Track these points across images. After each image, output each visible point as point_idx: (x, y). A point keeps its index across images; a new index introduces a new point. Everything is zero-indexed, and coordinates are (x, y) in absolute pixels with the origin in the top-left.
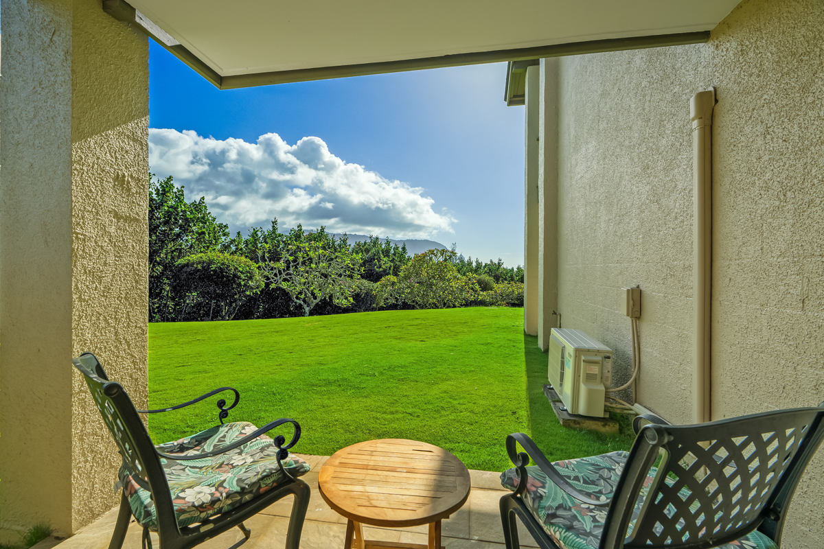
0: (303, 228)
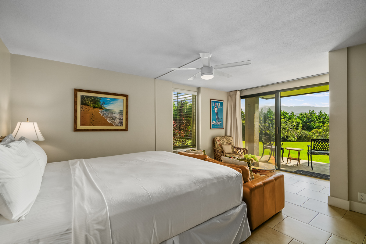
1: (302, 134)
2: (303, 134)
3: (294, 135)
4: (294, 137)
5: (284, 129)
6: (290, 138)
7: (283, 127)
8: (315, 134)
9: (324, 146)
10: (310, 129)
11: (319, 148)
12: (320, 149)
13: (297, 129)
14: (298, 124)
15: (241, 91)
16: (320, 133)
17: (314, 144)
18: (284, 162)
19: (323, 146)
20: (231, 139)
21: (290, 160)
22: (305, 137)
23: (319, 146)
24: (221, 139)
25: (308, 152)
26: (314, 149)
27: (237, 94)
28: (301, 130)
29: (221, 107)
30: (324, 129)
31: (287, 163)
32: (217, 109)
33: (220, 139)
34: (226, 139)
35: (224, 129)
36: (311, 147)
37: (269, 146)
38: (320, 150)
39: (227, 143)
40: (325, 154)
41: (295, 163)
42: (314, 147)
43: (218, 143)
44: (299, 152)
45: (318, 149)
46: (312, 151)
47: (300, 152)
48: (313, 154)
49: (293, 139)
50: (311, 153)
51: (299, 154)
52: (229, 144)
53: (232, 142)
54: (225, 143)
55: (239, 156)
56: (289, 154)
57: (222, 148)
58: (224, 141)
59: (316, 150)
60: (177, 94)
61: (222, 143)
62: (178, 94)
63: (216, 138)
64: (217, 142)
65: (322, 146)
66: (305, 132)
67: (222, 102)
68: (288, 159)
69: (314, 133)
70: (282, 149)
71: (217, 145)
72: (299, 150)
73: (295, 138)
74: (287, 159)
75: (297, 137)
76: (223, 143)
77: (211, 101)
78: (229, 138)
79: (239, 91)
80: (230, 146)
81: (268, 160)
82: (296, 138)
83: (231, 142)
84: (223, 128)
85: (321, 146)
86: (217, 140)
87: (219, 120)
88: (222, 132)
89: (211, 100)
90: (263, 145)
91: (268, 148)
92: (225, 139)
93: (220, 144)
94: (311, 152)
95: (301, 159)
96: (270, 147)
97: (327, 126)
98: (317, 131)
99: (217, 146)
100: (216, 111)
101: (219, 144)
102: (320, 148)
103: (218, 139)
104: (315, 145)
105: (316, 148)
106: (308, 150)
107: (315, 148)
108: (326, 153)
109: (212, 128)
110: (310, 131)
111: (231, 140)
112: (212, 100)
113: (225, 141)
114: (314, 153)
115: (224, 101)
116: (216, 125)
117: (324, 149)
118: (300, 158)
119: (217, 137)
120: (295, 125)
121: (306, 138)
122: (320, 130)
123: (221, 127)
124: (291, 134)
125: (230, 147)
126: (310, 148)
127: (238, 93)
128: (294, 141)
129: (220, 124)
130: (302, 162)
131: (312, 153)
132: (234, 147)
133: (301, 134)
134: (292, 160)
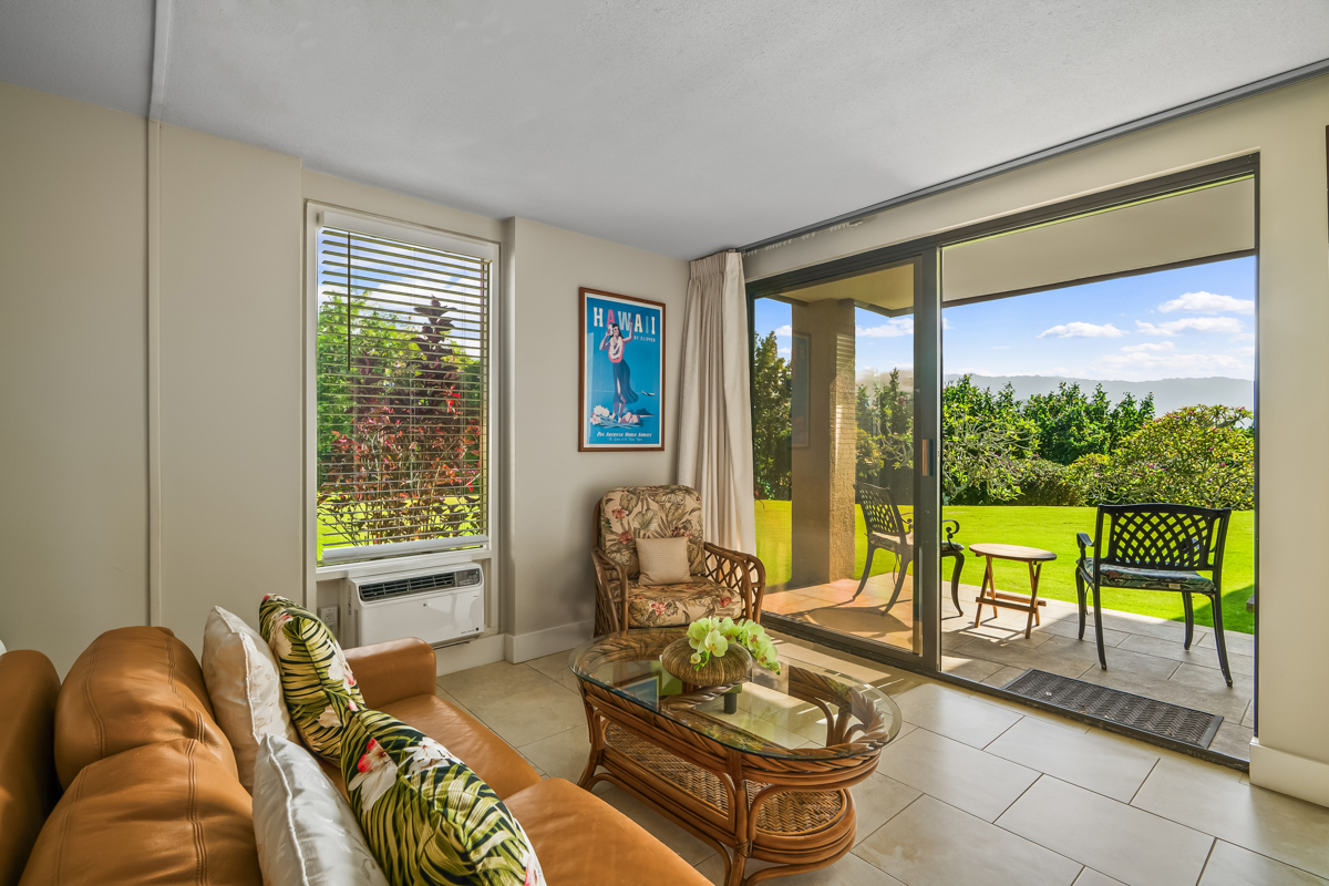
0: (1015, 398)
1: (1038, 475)
2: (1042, 473)
3: (1011, 479)
4: (1009, 487)
5: (974, 452)
6: (995, 487)
7: (971, 446)
8: (1085, 475)
9: (1167, 544)
10: (1064, 454)
11: (1136, 551)
12: (1142, 558)
13: (1020, 455)
14: (1024, 434)
15: (749, 252)
16: (1102, 468)
17: (1113, 532)
18: (961, 614)
19: (1160, 543)
20: (690, 502)
21: (991, 607)
22: (1051, 483)
23: (1141, 543)
24: (634, 502)
25: (1078, 571)
26: (1111, 560)
27: (728, 268)
28: (1034, 458)
29: (644, 334)
30: (1120, 453)
31: (976, 626)
32: (620, 342)
33: (625, 503)
34: (662, 507)
35: (662, 449)
36: (1097, 545)
37: (891, 534)
38: (1142, 565)
39: (665, 525)
40: (1171, 586)
41: (1015, 621)
42: (1113, 546)
43: (617, 528)
44: (1035, 567)
45: (1132, 559)
46: (1104, 567)
47: (1039, 567)
48: (1105, 585)
49: (1006, 492)
50: (1096, 576)
51: (1035, 579)
52: (676, 534)
53: (694, 522)
54: (654, 526)
55: (714, 602)
56: (988, 576)
57: (635, 551)
58: (650, 514)
59: (1123, 563)
60: (345, 241)
61: (635, 525)
62: (353, 242)
63: (605, 498)
64: (608, 522)
65: (1154, 543)
66: (1050, 466)
67: (650, 312)
68: (981, 600)
69: (1081, 469)
70: (952, 550)
71: (609, 537)
72: (1036, 560)
73: (1014, 487)
74: (977, 600)
75: (1021, 484)
76: (645, 525)
77: (586, 299)
78: (679, 498)
79: (737, 250)
80: (682, 544)
81: (890, 605)
82: (1018, 490)
83: (689, 521)
84: (659, 445)
85: (1147, 543)
86: (609, 509)
87: (636, 406)
88: (655, 467)
89: (582, 291)
90: (869, 532)
91: (888, 545)
92: (654, 506)
93: (625, 533)
94: (1097, 572)
95: (1043, 604)
96: (897, 539)
97: (1129, 443)
98: (1092, 462)
99: (609, 540)
100: (614, 354)
101: (620, 531)
102: (1142, 552)
103: (615, 505)
104: (1120, 536)
105: (1125, 551)
106: (1079, 556)
107: (1119, 553)
108: (1174, 580)
109: (586, 445)
110: (1066, 463)
111: (689, 509)
112: (587, 295)
113: (656, 513)
114: (1114, 581)
115: (663, 305)
116: (616, 429)
117: (1163, 559)
118: (1038, 598)
119: (611, 496)
120: (1015, 437)
121: (1052, 488)
122: (1105, 459)
123: (645, 440)
124: (1000, 472)
125: (680, 547)
126: (1090, 552)
127: (734, 262)
128: (1011, 503)
129: (641, 423)
130: (1047, 616)
131: (1102, 577)
132: (708, 546)
133: (1034, 472)
134: (999, 609)
